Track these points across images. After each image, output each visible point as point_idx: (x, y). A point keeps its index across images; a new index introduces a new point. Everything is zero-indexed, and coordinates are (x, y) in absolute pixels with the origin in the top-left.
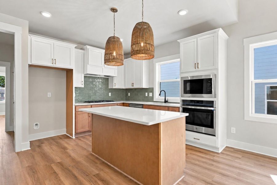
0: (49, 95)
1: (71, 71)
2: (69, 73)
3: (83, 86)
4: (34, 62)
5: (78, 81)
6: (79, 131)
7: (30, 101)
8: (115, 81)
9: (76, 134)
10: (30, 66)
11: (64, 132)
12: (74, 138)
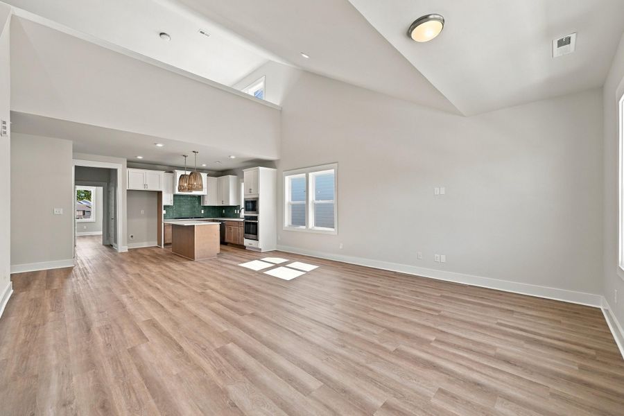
0: (142, 212)
1: (161, 192)
2: (160, 193)
3: (172, 204)
4: (131, 188)
5: (167, 200)
6: (167, 242)
7: (128, 217)
8: (206, 199)
9: (165, 245)
10: (129, 191)
11: (156, 244)
12: (163, 247)
